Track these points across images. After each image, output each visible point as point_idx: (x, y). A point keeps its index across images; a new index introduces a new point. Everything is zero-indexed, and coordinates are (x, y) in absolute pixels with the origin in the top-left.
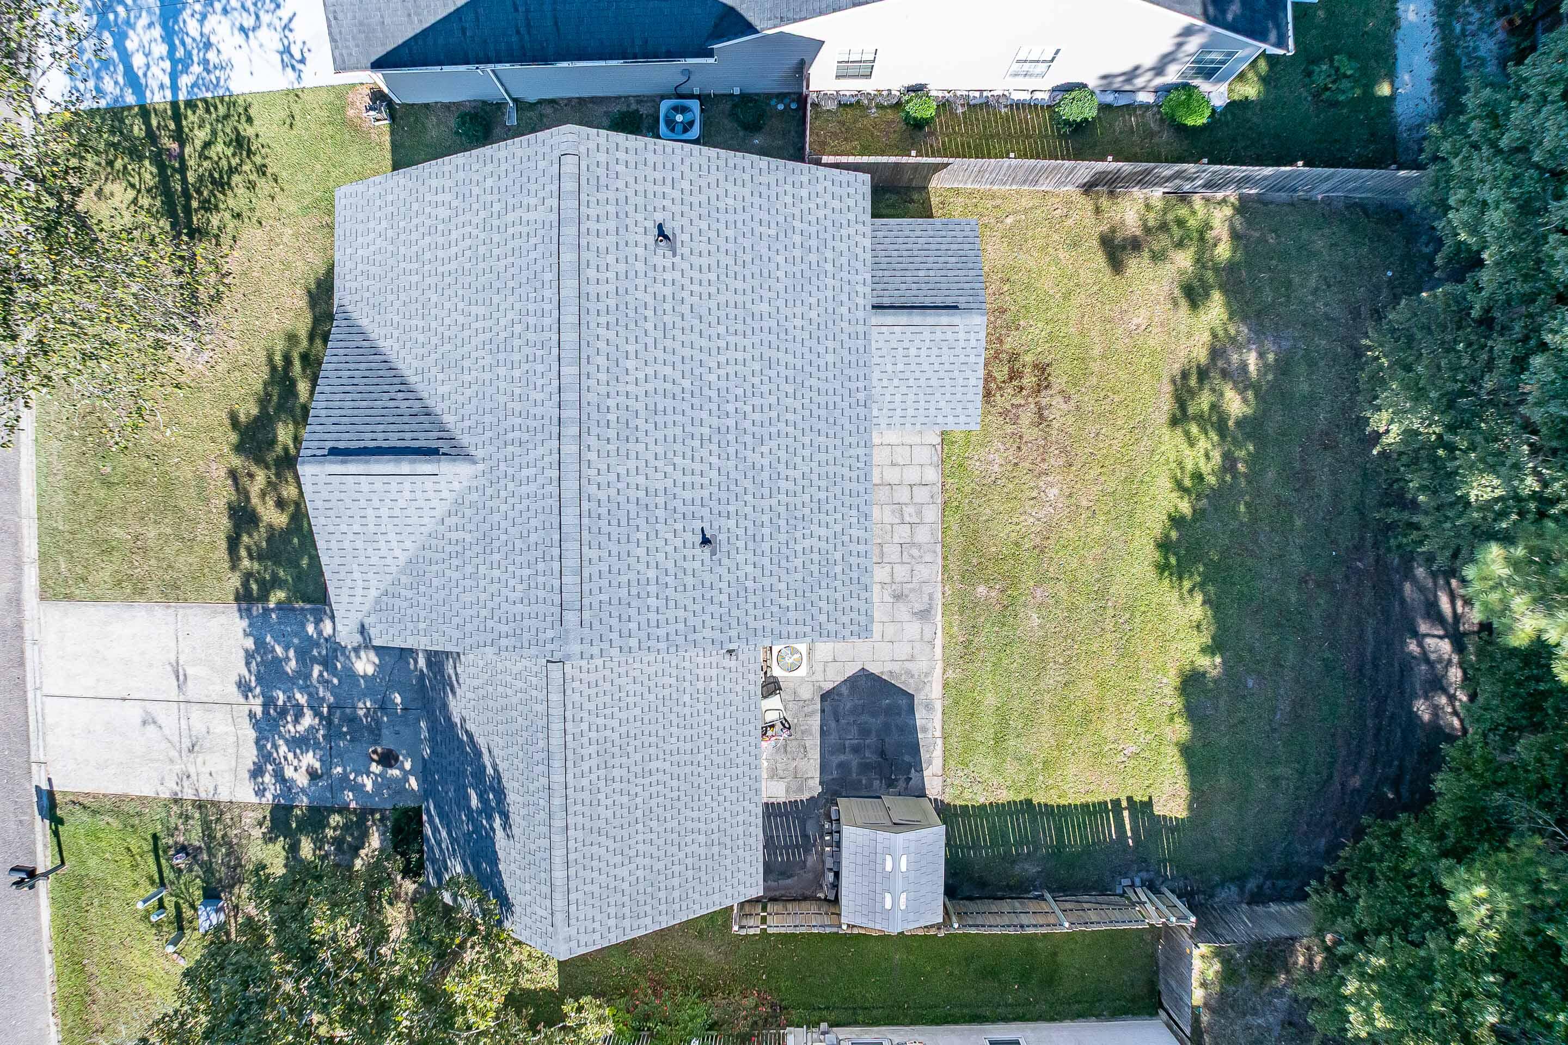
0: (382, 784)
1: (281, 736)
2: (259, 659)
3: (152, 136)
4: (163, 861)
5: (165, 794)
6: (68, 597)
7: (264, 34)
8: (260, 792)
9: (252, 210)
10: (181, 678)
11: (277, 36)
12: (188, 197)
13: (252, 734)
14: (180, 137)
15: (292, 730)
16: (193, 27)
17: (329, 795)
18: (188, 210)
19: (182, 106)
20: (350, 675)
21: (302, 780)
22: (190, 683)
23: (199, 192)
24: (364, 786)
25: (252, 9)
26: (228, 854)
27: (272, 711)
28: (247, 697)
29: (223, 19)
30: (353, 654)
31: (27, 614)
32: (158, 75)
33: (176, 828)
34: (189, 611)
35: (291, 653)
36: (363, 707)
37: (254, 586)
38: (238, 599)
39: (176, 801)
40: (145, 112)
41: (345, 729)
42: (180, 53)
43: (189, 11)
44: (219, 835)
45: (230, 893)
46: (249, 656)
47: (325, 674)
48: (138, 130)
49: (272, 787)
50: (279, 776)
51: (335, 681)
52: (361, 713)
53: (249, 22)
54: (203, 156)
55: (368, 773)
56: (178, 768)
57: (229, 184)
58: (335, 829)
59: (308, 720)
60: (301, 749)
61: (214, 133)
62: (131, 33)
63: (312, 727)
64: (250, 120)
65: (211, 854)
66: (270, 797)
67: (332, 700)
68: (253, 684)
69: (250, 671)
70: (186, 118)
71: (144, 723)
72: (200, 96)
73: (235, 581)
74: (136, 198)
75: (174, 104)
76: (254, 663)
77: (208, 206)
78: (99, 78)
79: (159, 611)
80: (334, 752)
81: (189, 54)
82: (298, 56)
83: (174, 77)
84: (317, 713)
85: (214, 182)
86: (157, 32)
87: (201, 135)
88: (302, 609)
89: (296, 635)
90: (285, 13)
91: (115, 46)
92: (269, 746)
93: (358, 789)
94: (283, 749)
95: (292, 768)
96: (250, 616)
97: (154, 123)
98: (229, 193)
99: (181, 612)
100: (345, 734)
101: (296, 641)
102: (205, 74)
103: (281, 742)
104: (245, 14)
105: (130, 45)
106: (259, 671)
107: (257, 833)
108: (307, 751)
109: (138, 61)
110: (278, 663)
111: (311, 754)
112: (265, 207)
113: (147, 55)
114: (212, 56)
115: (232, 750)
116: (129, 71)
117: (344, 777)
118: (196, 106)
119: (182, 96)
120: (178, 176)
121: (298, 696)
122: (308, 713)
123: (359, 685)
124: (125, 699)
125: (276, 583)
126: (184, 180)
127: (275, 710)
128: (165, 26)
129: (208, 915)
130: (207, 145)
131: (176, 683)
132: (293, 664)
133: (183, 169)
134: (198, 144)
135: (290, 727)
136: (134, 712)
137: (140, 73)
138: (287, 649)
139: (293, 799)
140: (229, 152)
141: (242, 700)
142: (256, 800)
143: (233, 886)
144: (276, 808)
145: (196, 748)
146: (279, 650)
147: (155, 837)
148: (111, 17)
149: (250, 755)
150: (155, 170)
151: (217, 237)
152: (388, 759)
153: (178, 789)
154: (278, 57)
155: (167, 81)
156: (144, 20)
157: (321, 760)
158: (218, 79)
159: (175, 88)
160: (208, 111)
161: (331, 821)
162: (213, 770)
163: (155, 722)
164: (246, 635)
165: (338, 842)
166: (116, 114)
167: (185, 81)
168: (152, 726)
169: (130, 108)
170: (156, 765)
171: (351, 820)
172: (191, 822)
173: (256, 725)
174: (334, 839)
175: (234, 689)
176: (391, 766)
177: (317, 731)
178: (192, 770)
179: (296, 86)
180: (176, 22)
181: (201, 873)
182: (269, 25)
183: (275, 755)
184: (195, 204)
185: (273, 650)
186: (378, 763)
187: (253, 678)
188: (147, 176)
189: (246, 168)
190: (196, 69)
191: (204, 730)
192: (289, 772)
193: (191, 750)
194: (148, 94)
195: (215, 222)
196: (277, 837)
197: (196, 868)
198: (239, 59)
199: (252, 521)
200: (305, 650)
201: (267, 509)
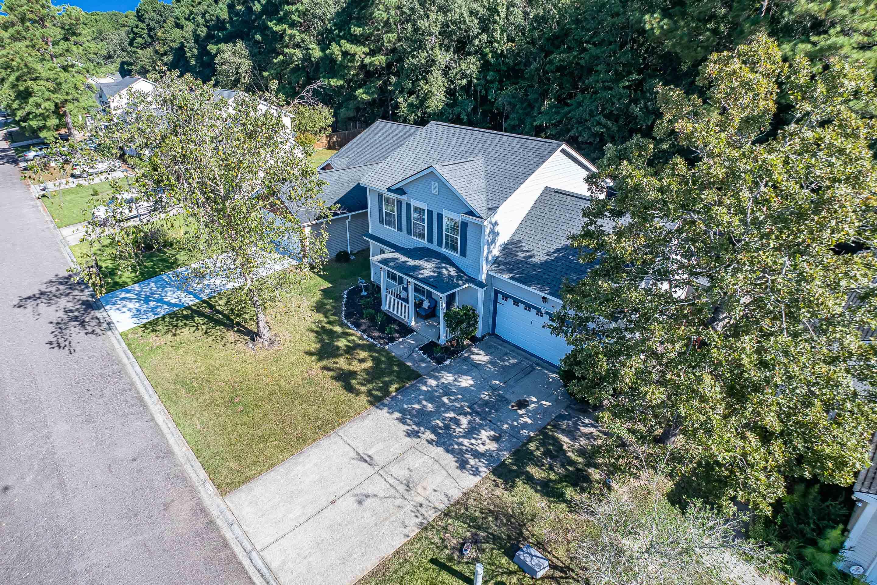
0: (533, 415)
1: (458, 438)
2: (409, 417)
4: (456, 567)
5: (414, 532)
6: (248, 479)
8: (476, 472)
10: (368, 459)
13: (440, 450)
15: (461, 430)
17: (515, 440)
20: (463, 391)
21: (492, 446)
22: (375, 457)
24: (526, 422)
26: (496, 519)
27: (440, 431)
28: (419, 437)
30: (456, 383)
31: (215, 512)
33: (443, 540)
34: (346, 429)
35: (425, 403)
36: (485, 395)
37: (377, 393)
38: (372, 403)
39: (426, 529)
41: (487, 410)
44: (477, 514)
45: (525, 539)
46: (402, 421)
47: (451, 398)
49: (481, 464)
50: (477, 455)
51: (460, 396)
52: (487, 398)
55: (521, 416)
56: (409, 507)
58: (538, 449)
59: (464, 421)
60: (476, 434)
63: (470, 422)
65: (485, 530)
66: (485, 469)
67: (466, 404)
68: (416, 429)
69: (409, 425)
71: (360, 503)
73: (364, 399)
76: (408, 421)
79: (325, 442)
80: (494, 422)
84: (465, 414)
88: (412, 385)
89: (419, 395)
92: (456, 447)
93: (525, 426)
94: (466, 442)
95: (481, 446)
96: (386, 406)
99: (340, 432)
100: (490, 411)
101: (422, 397)
103: (461, 440)
106: (414, 422)
107: (499, 491)
108: (480, 432)
110: (422, 412)
111: (483, 432)
115: (437, 467)
117: (512, 427)
121: (447, 415)
122: (461, 418)
123: (473, 390)
124: (334, 502)
125: (387, 385)
127: (442, 429)
129: (530, 554)
131: (366, 464)
132: (430, 405)
135: (458, 430)
136: (349, 503)
138: (420, 402)
139: (499, 459)
141: (418, 440)
142: (477, 479)
143: (521, 534)
144: (495, 472)
145: (411, 486)
146: (416, 406)
147: (434, 561)
149: (450, 460)
152: (522, 404)
153: (420, 519)
157: (492, 430)
161: (532, 448)
162: (434, 487)
163: (367, 496)
164: (390, 413)
165: (546, 453)
168: (368, 500)
170: (391, 519)
171: (541, 439)
172: (450, 528)
173: (438, 444)
174: (544, 454)
175: (408, 439)
176: (528, 405)
177: (474, 420)
178: (420, 499)
181: (492, 546)
183: (464, 448)
185: (413, 408)
186: (520, 408)
187: (414, 427)
191: (407, 472)
192: (481, 449)
193: (408, 488)
196: (514, 482)
197: (485, 546)
199: (352, 374)
200: (431, 397)
201: (356, 367)
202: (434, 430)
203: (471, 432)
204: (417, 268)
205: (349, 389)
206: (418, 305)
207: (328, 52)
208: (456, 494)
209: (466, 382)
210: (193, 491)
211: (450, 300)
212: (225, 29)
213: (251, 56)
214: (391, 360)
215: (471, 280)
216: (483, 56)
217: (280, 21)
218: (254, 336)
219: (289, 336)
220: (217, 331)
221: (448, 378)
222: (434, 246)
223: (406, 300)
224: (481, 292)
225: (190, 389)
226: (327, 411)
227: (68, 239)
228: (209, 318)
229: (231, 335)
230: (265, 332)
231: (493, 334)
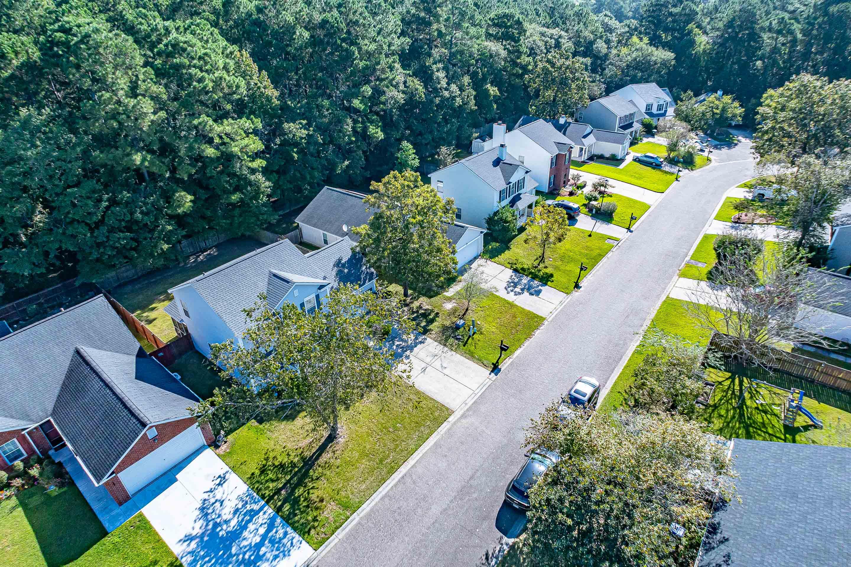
1: (408, 345)
2: (398, 360)
3: (285, 501)
4: (466, 340)
5: (453, 352)
7: (218, 497)
8: (425, 339)
9: (283, 452)
11: (216, 491)
12: (296, 474)
13: (416, 349)
14: (278, 491)
16: (234, 523)
18: (300, 471)
19: (266, 500)
21: (411, 335)
23: (291, 471)
25: (212, 508)
26: (445, 333)
27: (405, 350)
28: (409, 356)
29: (223, 514)
31: (462, 412)
32: (262, 518)
33: (455, 344)
39: (451, 349)
40: (278, 510)
42: (248, 518)
43: (229, 529)
44: (444, 337)
48: (287, 507)
50: (416, 339)
53: (218, 504)
54: (278, 479)
56: (444, 355)
57: (281, 464)
60: (405, 340)
61: (267, 481)
62: (253, 544)
63: (398, 342)
64: (253, 474)
65: (450, 335)
66: (423, 337)
68: (404, 356)
69: (403, 359)
70: (269, 495)
71: (445, 368)
72: (257, 497)
74: (312, 488)
75: (267, 502)
76: (400, 360)
77: (293, 465)
78: (281, 539)
80: (397, 335)
81: (245, 515)
82: (219, 479)
83: (257, 512)
84: (393, 343)
85: (284, 469)
86: (246, 534)
87: (271, 485)
90: (206, 496)
91: (263, 545)
92: (413, 345)
94: (410, 342)
95: (411, 338)
97: (280, 503)
98: (283, 462)
102: (249, 502)
104: (216, 508)
105: (258, 539)
107: (434, 333)
109: (262, 531)
111: (403, 338)
112: (279, 448)
113: (257, 530)
114: (240, 506)
116: (268, 531)
118: (262, 495)
119: (263, 502)
120: (292, 482)
121: (395, 348)
122: (396, 344)
124: (447, 376)
126: (291, 478)
128: (241, 533)
130: (273, 481)
133: (288, 482)
134: (275, 484)
135: (403, 345)
136: (446, 372)
137: (266, 525)
139: (417, 333)
140: (269, 472)
141: (411, 356)
142: (428, 338)
144: (424, 334)
145: (435, 355)
147: (464, 346)
148: (252, 558)
150: (297, 491)
151: (300, 455)
153: (448, 351)
154: (224, 485)
155: (261, 513)
156: (245, 543)
157: (402, 335)
158: (247, 496)
159: (261, 509)
160: (260, 490)
162: (434, 349)
163: (441, 366)
166: (288, 520)
167: (256, 507)
168: (443, 366)
169: (282, 517)
170: (450, 358)
172: (450, 344)
173: (412, 350)
175: (410, 359)
177: (397, 340)
178: (440, 352)
179: (230, 470)
180: (236, 530)
182: (214, 497)
184: (296, 469)
188: (301, 490)
189: (270, 463)
190: (248, 507)
191: (429, 357)
192: (413, 338)
194: (272, 515)
195: (296, 460)
196: (429, 330)
197: (457, 334)
198: (234, 497)
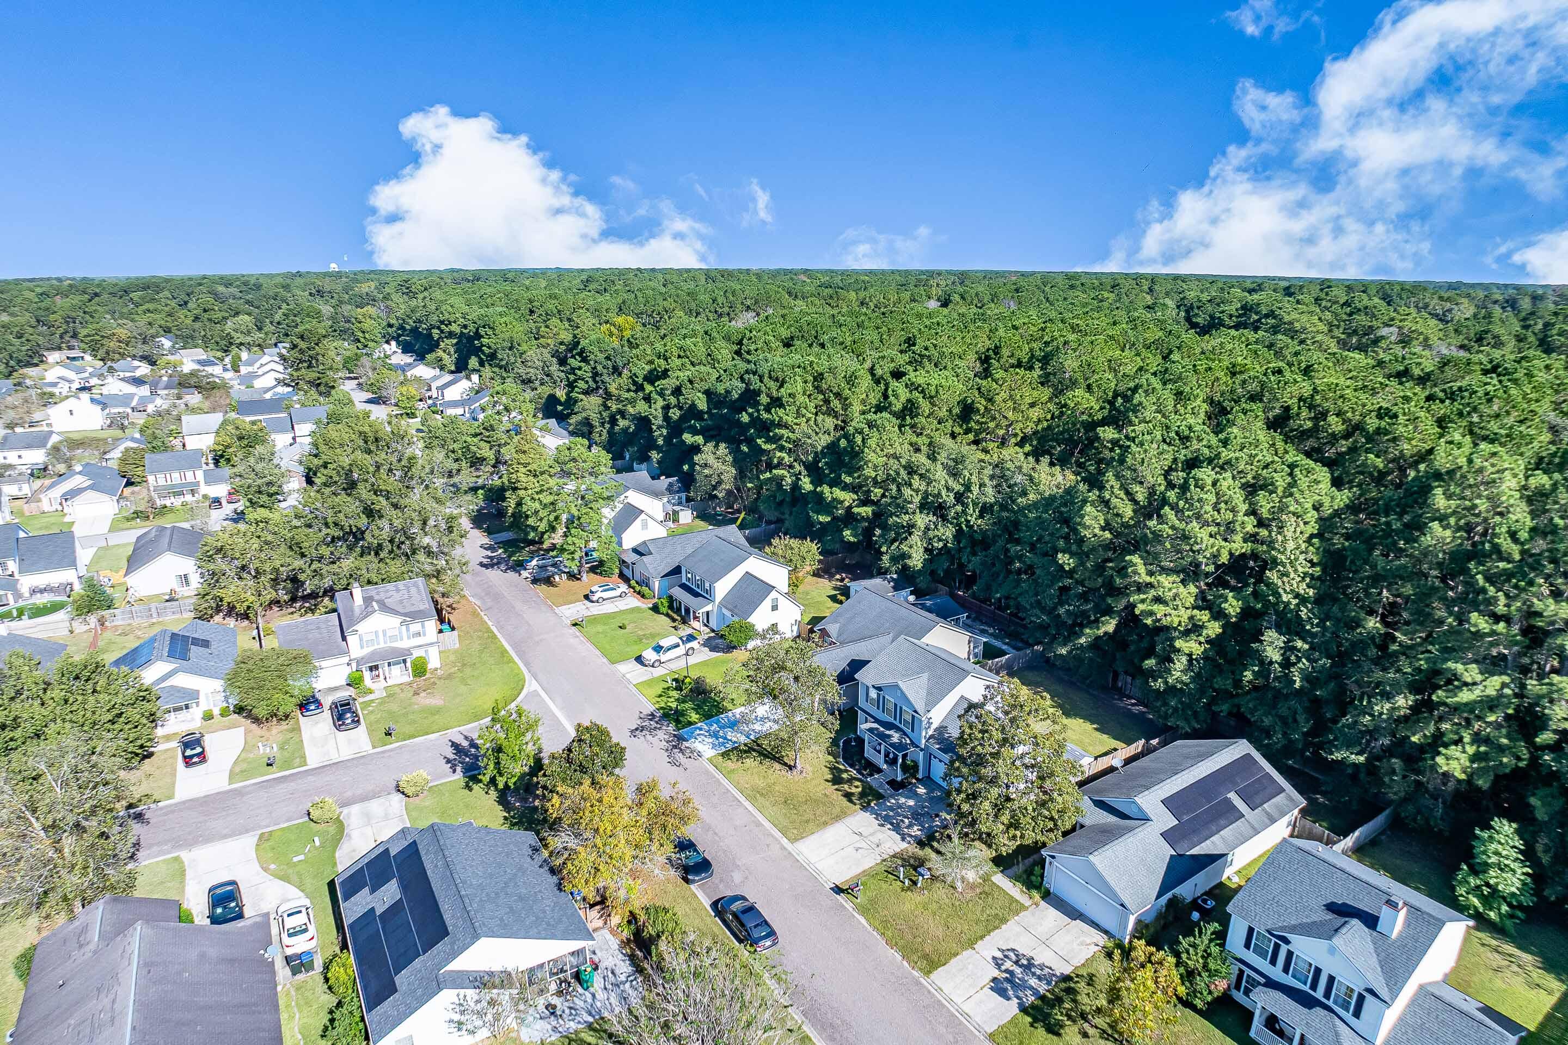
2: (880, 817)
5: (879, 861)
6: (803, 838)
8: (909, 843)
10: (857, 833)
13: (894, 833)
15: (905, 825)
17: (929, 831)
20: (909, 807)
21: (918, 833)
22: (861, 833)
24: (937, 824)
26: (913, 860)
27: (895, 825)
30: (906, 803)
33: (890, 865)
34: (847, 820)
35: (888, 811)
36: (920, 810)
37: (864, 804)
38: (861, 809)
39: (884, 860)
41: (920, 817)
44: (906, 858)
46: (877, 819)
47: (902, 810)
49: (911, 840)
51: (906, 810)
55: (936, 821)
56: (877, 852)
59: (907, 821)
60: (911, 827)
63: (910, 822)
65: (908, 862)
66: (913, 842)
67: (909, 813)
68: (883, 823)
69: (880, 821)
73: (857, 807)
76: (879, 819)
79: (837, 825)
80: (920, 823)
84: (908, 818)
88: (882, 802)
89: (886, 807)
92: (901, 832)
94: (906, 830)
95: (913, 832)
96: (869, 811)
99: (844, 822)
101: (887, 809)
103: (904, 829)
106: (882, 820)
107: (917, 851)
108: (914, 826)
110: (887, 816)
115: (891, 839)
117: (929, 826)
121: (899, 818)
122: (906, 819)
123: (914, 807)
124: (844, 849)
125: (869, 801)
131: (856, 835)
132: (891, 813)
135: (903, 825)
136: (849, 851)
138: (886, 811)
139: (920, 838)
141: (883, 828)
142: (909, 845)
143: (922, 865)
144: (917, 843)
145: (878, 845)
146: (884, 812)
147: (885, 871)
149: (897, 837)
153: (881, 858)
157: (919, 826)
161: (936, 835)
162: (889, 847)
164: (871, 815)
170: (869, 856)
172: (894, 861)
173: (893, 830)
175: (879, 827)
177: (912, 821)
178: (882, 850)
181: (909, 867)
183: (905, 833)
185: (882, 813)
191: (877, 840)
192: (913, 834)
196: (924, 848)
197: (906, 867)
199: (852, 794)
200: (891, 809)
201: (854, 790)
202: (892, 824)
203: (909, 827)
204: (889, 736)
205: (851, 801)
206: (887, 755)
207: (819, 489)
208: (898, 850)
209: (911, 803)
210: (780, 843)
211: (904, 756)
212: (703, 419)
213: (735, 463)
214: (871, 788)
215: (917, 747)
216: (959, 525)
217: (769, 440)
218: (790, 768)
219: (810, 769)
220: (767, 762)
221: (902, 800)
222: (897, 723)
223: (879, 752)
224: (921, 753)
225: (762, 795)
226: (837, 810)
227: (628, 676)
228: (761, 754)
229: (777, 766)
230: (799, 767)
231: (929, 777)
